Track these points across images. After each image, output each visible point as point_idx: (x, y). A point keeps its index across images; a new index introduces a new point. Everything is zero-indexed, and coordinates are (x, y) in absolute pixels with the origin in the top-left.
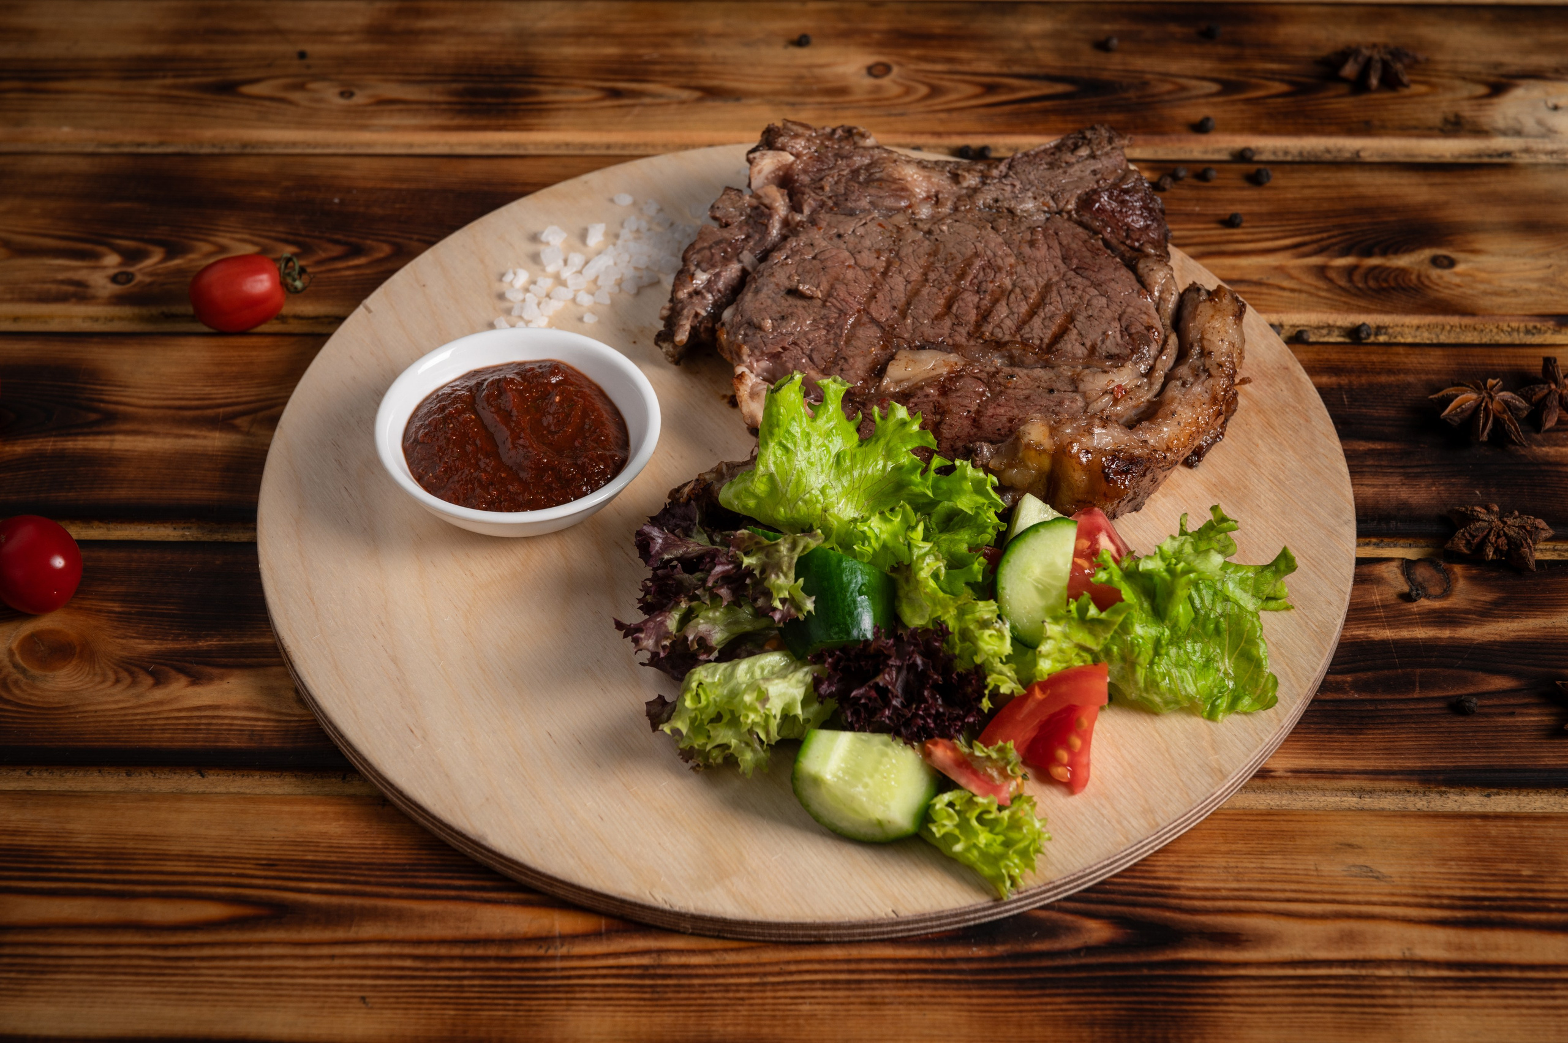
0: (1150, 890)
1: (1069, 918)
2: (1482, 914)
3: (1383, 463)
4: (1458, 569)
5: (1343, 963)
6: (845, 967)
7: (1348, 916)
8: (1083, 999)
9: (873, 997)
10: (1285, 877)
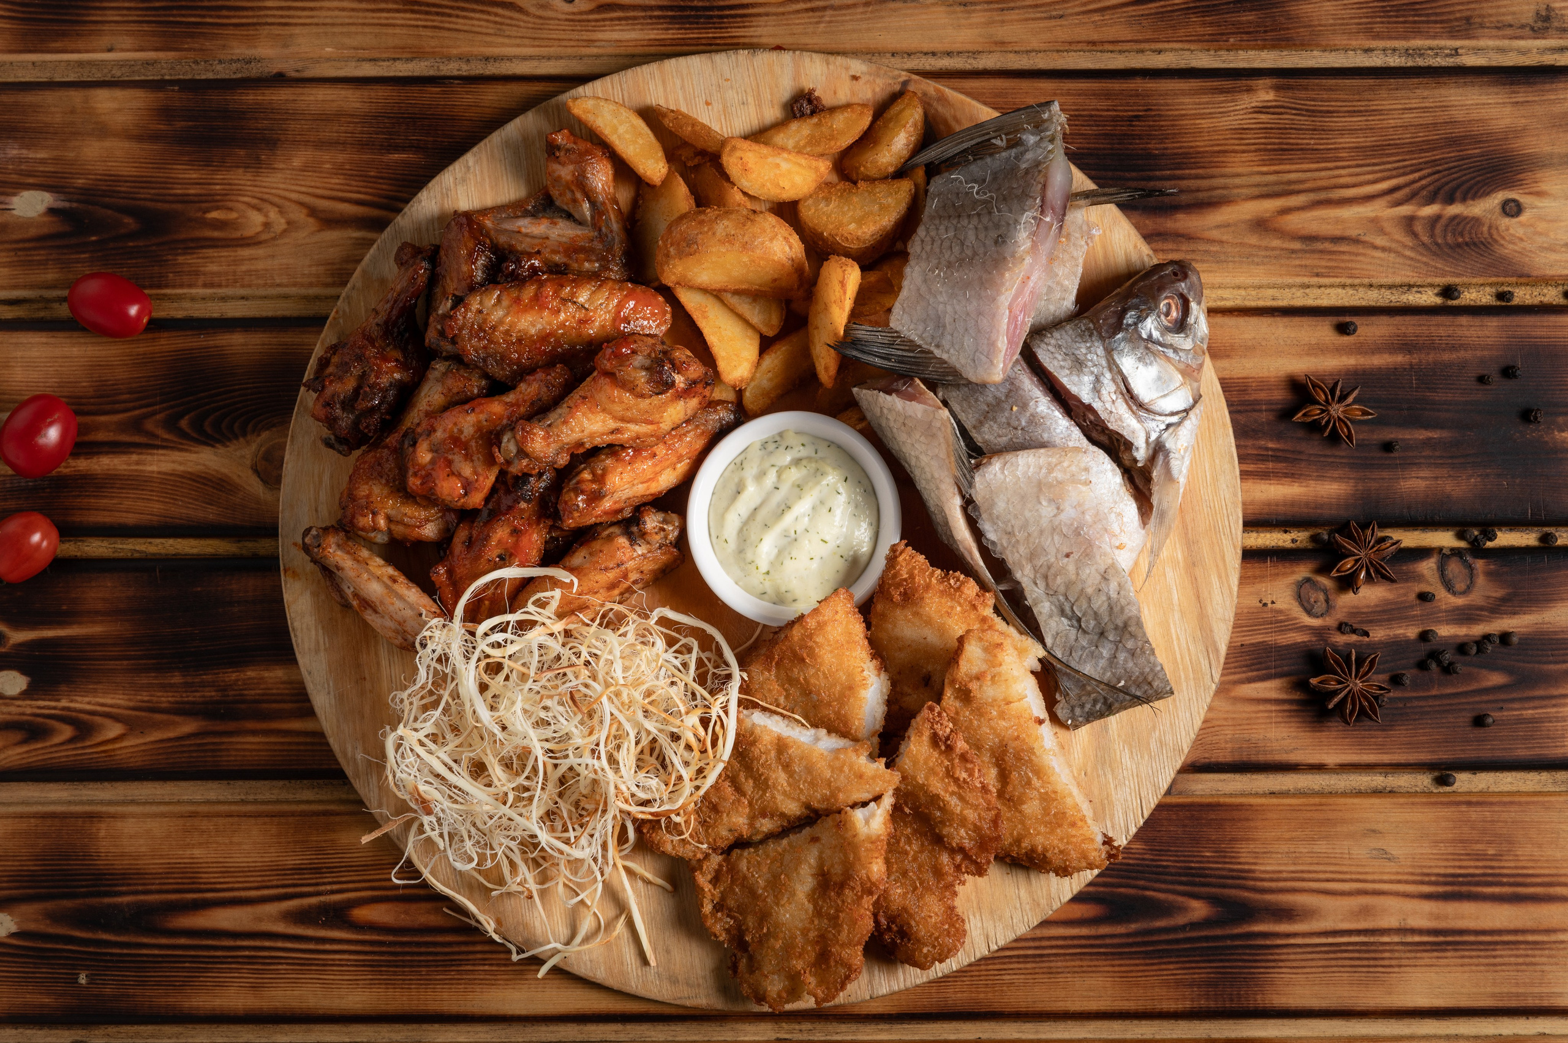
0: (1235, 874)
1: (1180, 899)
2: (1456, 888)
3: (1437, 454)
4: (1479, 564)
5: (1359, 932)
6: (1032, 944)
7: (1365, 893)
8: (1188, 965)
9: (1050, 968)
10: (1326, 860)
